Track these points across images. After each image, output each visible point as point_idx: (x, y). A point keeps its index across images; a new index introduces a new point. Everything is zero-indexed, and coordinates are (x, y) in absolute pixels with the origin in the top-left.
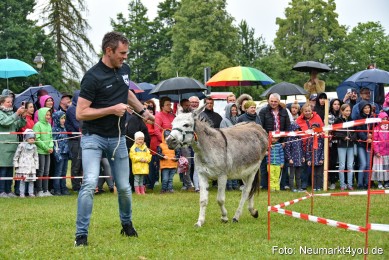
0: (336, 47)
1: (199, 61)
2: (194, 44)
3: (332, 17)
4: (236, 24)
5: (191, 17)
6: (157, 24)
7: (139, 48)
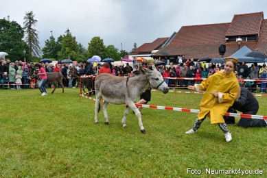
0: (103, 51)
1: (68, 53)
2: (67, 48)
3: (102, 43)
4: (78, 44)
5: (66, 42)
6: (57, 43)
7: (52, 49)
